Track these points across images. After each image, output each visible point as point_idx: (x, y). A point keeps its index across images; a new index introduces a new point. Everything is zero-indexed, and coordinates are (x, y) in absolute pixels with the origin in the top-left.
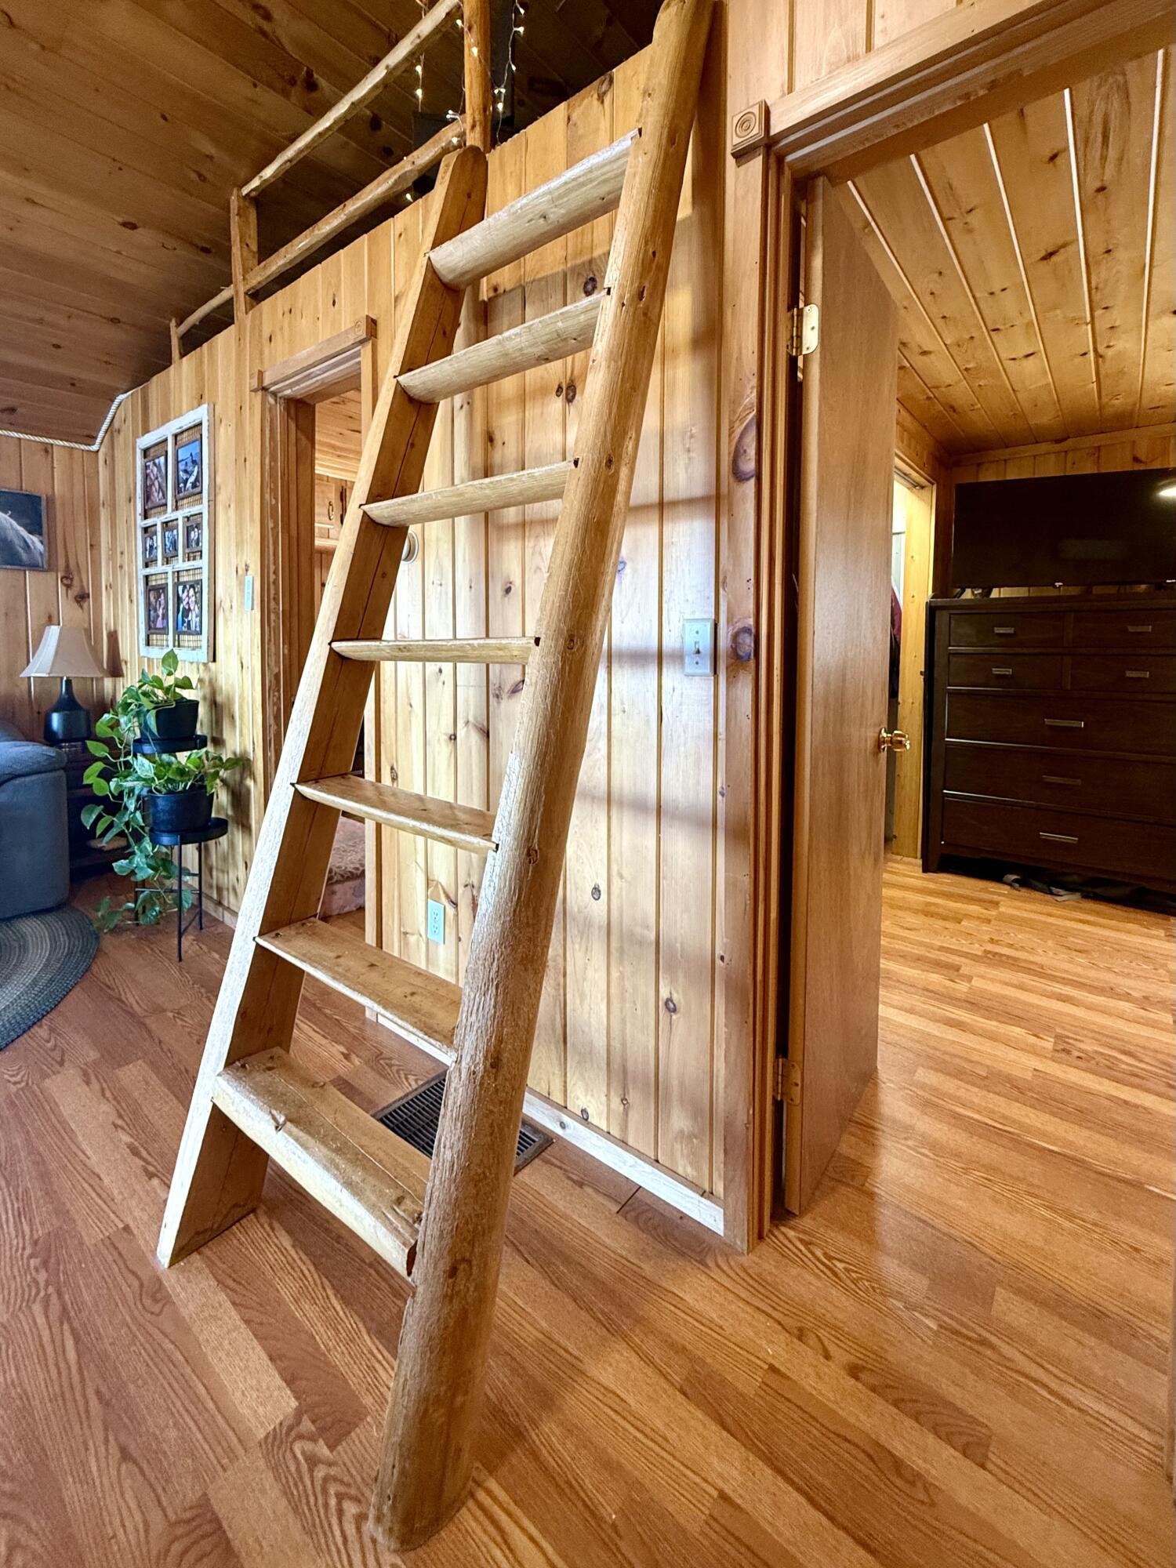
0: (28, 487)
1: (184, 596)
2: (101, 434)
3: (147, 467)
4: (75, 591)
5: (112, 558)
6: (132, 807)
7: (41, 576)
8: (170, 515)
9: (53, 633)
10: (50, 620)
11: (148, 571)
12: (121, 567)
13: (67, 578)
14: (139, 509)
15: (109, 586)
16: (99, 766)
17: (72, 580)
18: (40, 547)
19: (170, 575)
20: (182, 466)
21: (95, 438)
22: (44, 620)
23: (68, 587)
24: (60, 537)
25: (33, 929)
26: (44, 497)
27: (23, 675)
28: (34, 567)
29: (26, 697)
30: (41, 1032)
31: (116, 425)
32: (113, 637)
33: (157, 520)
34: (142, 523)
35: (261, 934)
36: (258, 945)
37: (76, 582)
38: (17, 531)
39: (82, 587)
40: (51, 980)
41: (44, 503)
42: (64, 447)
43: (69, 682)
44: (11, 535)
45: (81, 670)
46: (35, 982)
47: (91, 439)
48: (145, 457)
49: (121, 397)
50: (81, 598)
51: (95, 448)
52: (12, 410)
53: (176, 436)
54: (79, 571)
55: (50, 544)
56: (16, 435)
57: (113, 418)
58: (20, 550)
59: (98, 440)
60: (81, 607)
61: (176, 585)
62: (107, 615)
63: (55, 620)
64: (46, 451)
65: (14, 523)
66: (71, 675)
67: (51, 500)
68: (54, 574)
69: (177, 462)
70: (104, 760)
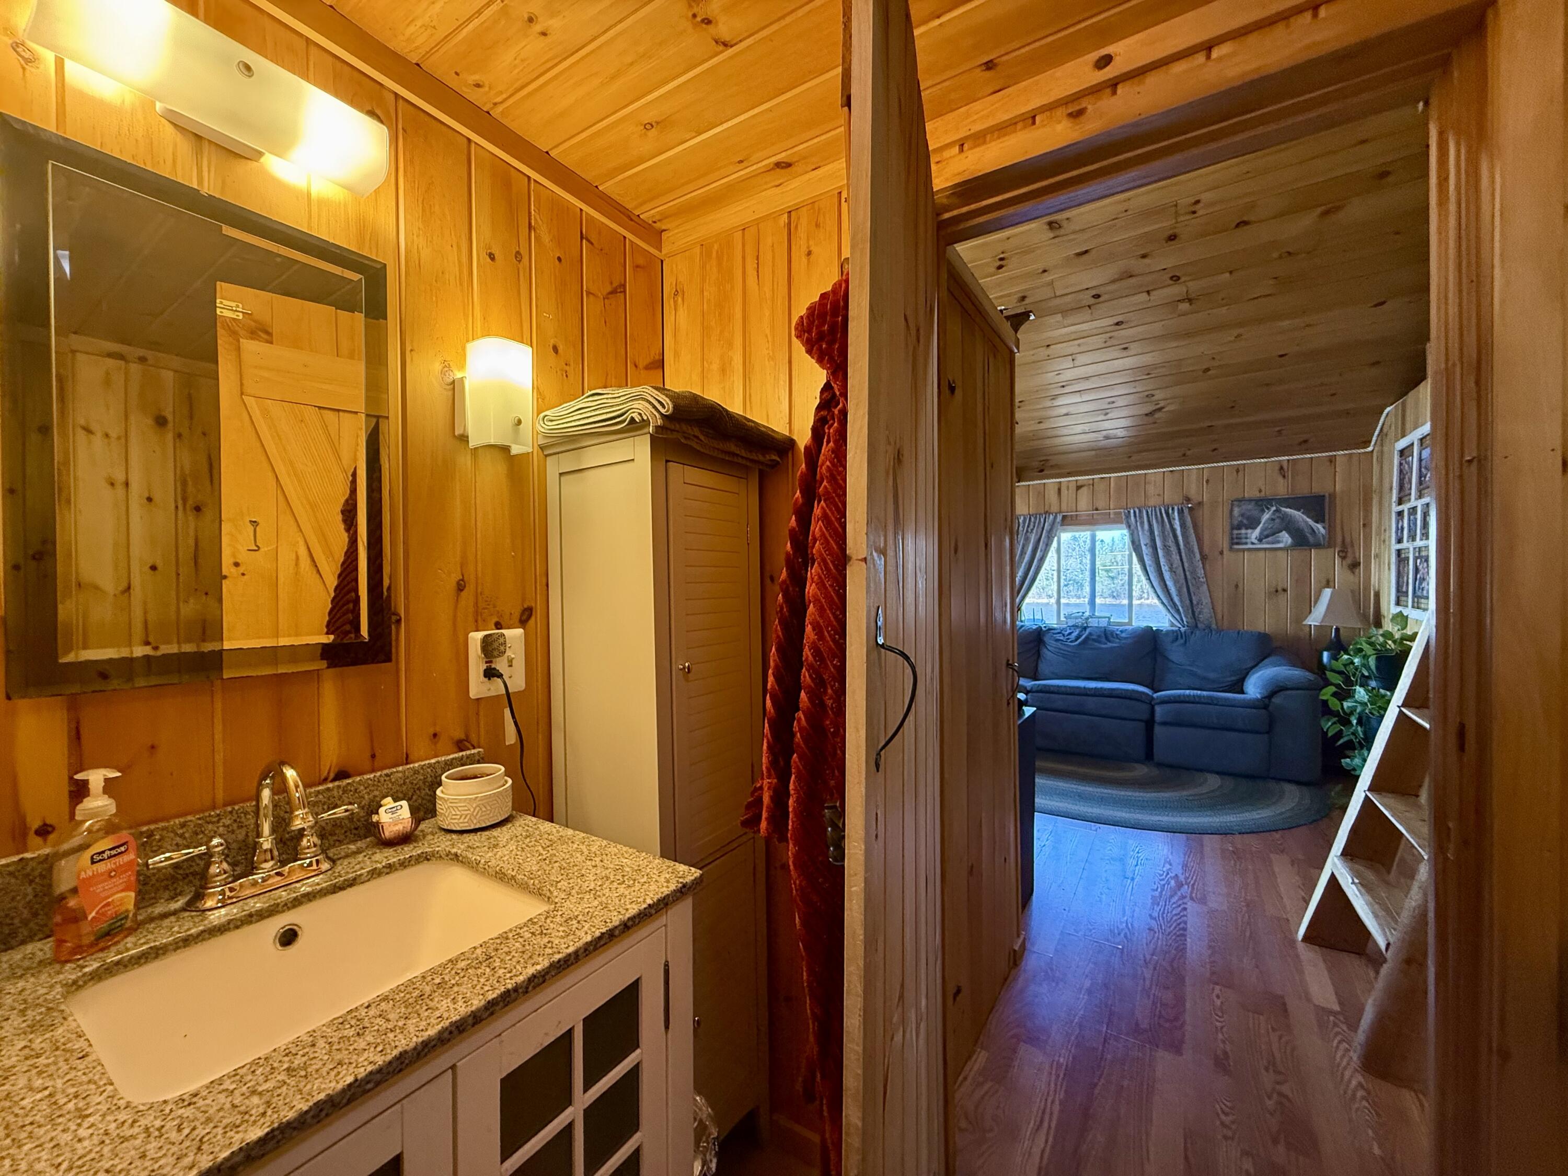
0: (1317, 489)
1: (1420, 567)
2: (1374, 439)
3: (1401, 464)
4: (1349, 561)
5: (1379, 534)
6: (1355, 722)
7: (1323, 552)
8: (1413, 503)
9: (1327, 592)
10: (1328, 584)
11: (1399, 546)
12: (1384, 541)
13: (1342, 551)
14: (1394, 497)
15: (1377, 556)
16: (1332, 689)
17: (1346, 553)
18: (1323, 531)
19: (1411, 550)
20: (1423, 463)
21: (1370, 442)
22: (1324, 582)
23: (1343, 558)
24: (1338, 522)
25: (1289, 788)
26: (1327, 495)
27: (1304, 623)
28: (1318, 546)
29: (1308, 637)
30: (1277, 835)
31: (1385, 430)
32: (1377, 595)
33: (1405, 507)
34: (1395, 508)
35: (1369, 790)
36: (1366, 796)
37: (1349, 555)
38: (1306, 522)
39: (1355, 557)
40: (1290, 817)
41: (1327, 500)
42: (1345, 455)
43: (1337, 630)
44: (1303, 525)
45: (1348, 622)
46: (1282, 813)
47: (1367, 443)
48: (1401, 456)
49: (1388, 409)
50: (1355, 566)
51: (1370, 449)
52: (1305, 441)
53: (1421, 440)
54: (1352, 546)
55: (1331, 529)
56: (1309, 456)
57: (1383, 424)
58: (1308, 535)
59: (1373, 443)
60: (1353, 573)
61: (1416, 559)
62: (1374, 580)
63: (1331, 584)
64: (1331, 462)
65: (1305, 517)
66: (1340, 625)
67: (1333, 496)
68: (1332, 550)
69: (1420, 460)
70: (1338, 686)
